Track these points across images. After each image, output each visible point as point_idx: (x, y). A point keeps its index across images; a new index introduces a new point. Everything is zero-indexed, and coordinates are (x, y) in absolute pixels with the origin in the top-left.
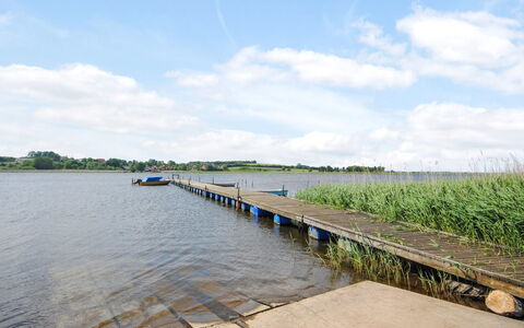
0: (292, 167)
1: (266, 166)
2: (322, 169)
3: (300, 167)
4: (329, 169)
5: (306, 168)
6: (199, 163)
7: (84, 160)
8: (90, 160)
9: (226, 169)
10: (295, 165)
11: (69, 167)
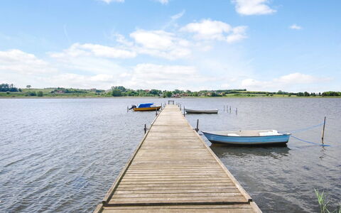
0: (275, 93)
1: (254, 93)
2: (300, 95)
3: (280, 93)
4: (307, 94)
5: (285, 94)
6: (206, 91)
7: (138, 91)
8: (141, 90)
9: (224, 95)
10: (277, 92)
11: (130, 95)
